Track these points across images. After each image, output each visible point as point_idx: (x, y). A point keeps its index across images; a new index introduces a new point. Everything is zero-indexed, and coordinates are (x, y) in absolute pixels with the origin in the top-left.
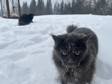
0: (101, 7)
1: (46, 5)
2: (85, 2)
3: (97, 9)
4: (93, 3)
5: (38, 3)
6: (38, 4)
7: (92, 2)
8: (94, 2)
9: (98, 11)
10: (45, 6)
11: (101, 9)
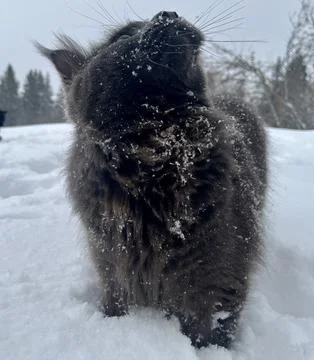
0: (286, 98)
1: (58, 95)
2: (217, 78)
3: (272, 108)
4: (255, 82)
5: (26, 86)
6: (27, 91)
7: (250, 78)
8: (258, 79)
9: (275, 115)
10: (54, 98)
11: (290, 105)
